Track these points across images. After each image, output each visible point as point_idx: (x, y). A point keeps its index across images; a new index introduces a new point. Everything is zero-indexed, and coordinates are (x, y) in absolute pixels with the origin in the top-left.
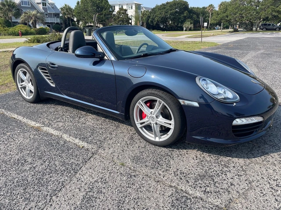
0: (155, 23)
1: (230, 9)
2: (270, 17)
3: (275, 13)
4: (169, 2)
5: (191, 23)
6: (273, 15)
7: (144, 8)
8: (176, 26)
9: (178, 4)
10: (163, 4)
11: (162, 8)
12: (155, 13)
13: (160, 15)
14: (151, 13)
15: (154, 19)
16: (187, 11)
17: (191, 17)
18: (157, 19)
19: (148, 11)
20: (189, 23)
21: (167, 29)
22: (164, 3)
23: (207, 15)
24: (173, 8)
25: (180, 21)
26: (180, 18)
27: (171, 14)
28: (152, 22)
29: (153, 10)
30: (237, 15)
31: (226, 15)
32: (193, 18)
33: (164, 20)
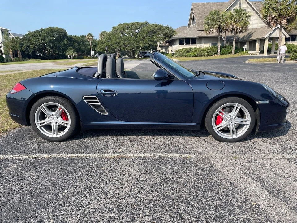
0: (31, 51)
1: (113, 38)
2: (148, 46)
3: (151, 43)
4: (43, 28)
5: (74, 52)
6: (150, 44)
7: (11, 34)
8: (57, 54)
9: (56, 31)
10: (36, 31)
11: (38, 35)
12: (29, 40)
13: (37, 42)
14: (23, 39)
15: (29, 47)
16: (67, 39)
17: (72, 46)
18: (32, 47)
19: (19, 38)
20: (72, 51)
21: (47, 57)
22: (38, 30)
23: (87, 43)
24: (50, 35)
25: (61, 49)
26: (61, 46)
27: (50, 41)
28: (26, 50)
29: (26, 36)
30: (121, 44)
31: (111, 44)
32: (74, 46)
33: (41, 48)
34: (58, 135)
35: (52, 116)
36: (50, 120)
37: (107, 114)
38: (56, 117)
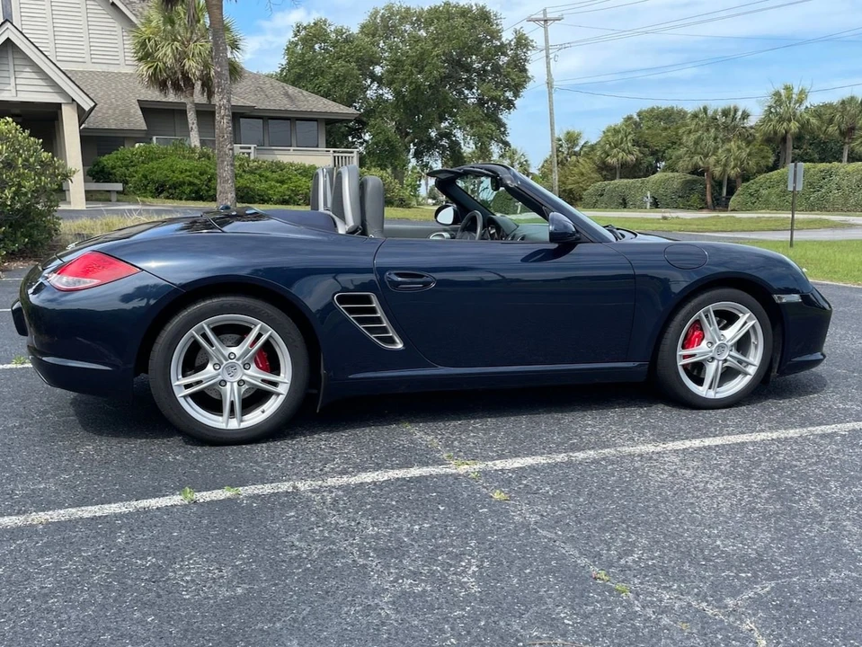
34: (242, 421)
35: (226, 360)
36: (219, 375)
37: (400, 346)
38: (240, 362)
